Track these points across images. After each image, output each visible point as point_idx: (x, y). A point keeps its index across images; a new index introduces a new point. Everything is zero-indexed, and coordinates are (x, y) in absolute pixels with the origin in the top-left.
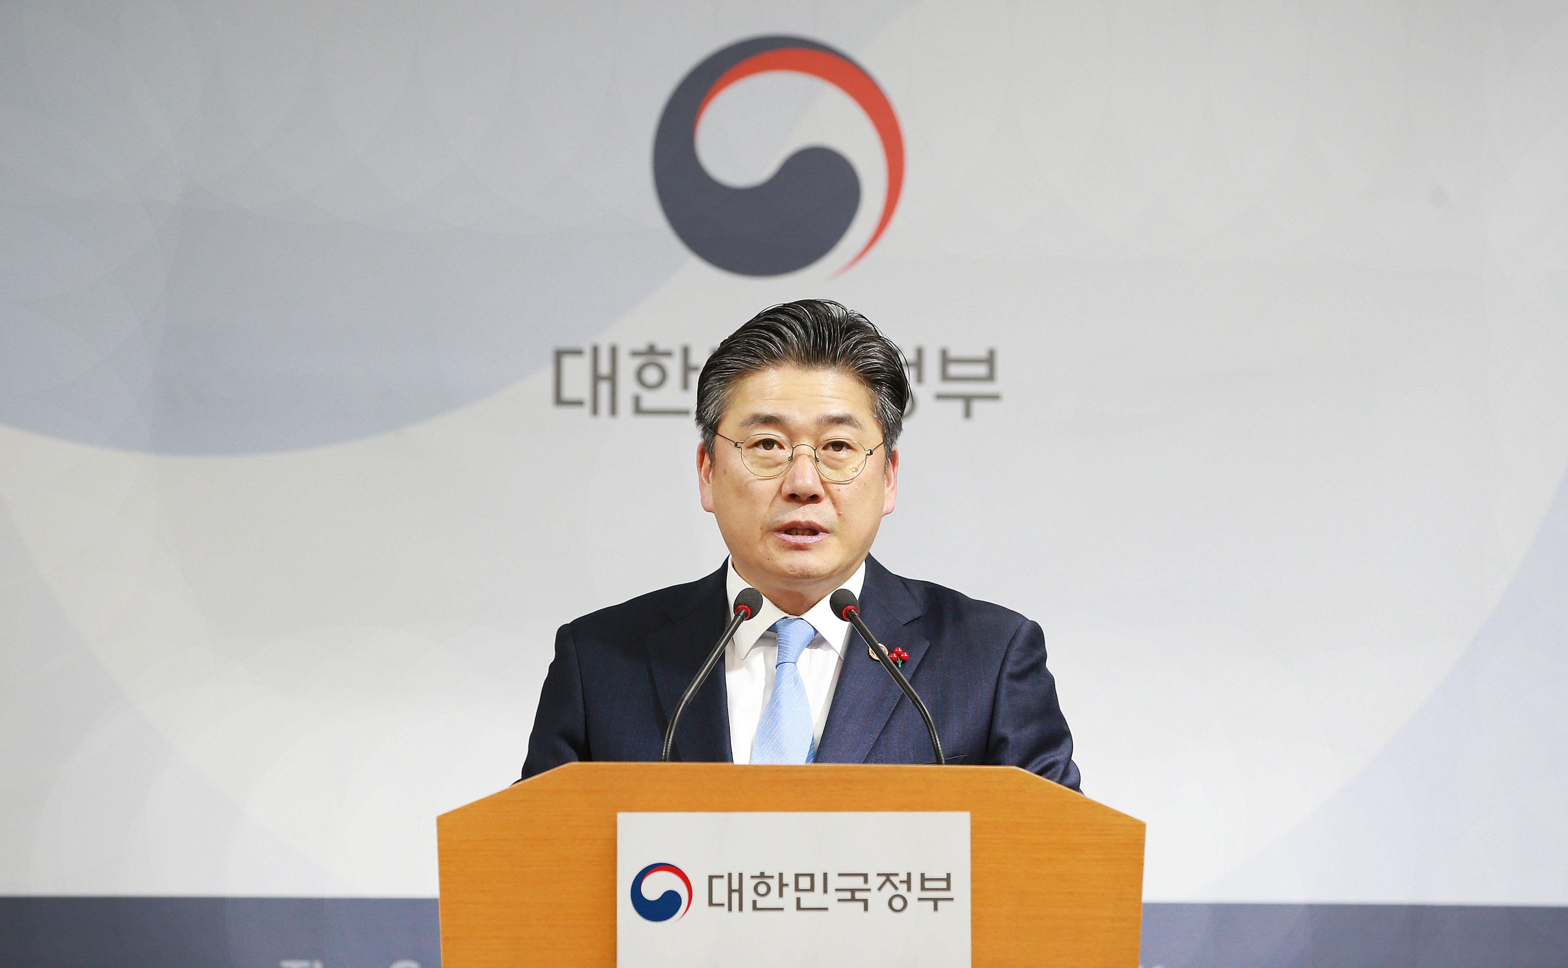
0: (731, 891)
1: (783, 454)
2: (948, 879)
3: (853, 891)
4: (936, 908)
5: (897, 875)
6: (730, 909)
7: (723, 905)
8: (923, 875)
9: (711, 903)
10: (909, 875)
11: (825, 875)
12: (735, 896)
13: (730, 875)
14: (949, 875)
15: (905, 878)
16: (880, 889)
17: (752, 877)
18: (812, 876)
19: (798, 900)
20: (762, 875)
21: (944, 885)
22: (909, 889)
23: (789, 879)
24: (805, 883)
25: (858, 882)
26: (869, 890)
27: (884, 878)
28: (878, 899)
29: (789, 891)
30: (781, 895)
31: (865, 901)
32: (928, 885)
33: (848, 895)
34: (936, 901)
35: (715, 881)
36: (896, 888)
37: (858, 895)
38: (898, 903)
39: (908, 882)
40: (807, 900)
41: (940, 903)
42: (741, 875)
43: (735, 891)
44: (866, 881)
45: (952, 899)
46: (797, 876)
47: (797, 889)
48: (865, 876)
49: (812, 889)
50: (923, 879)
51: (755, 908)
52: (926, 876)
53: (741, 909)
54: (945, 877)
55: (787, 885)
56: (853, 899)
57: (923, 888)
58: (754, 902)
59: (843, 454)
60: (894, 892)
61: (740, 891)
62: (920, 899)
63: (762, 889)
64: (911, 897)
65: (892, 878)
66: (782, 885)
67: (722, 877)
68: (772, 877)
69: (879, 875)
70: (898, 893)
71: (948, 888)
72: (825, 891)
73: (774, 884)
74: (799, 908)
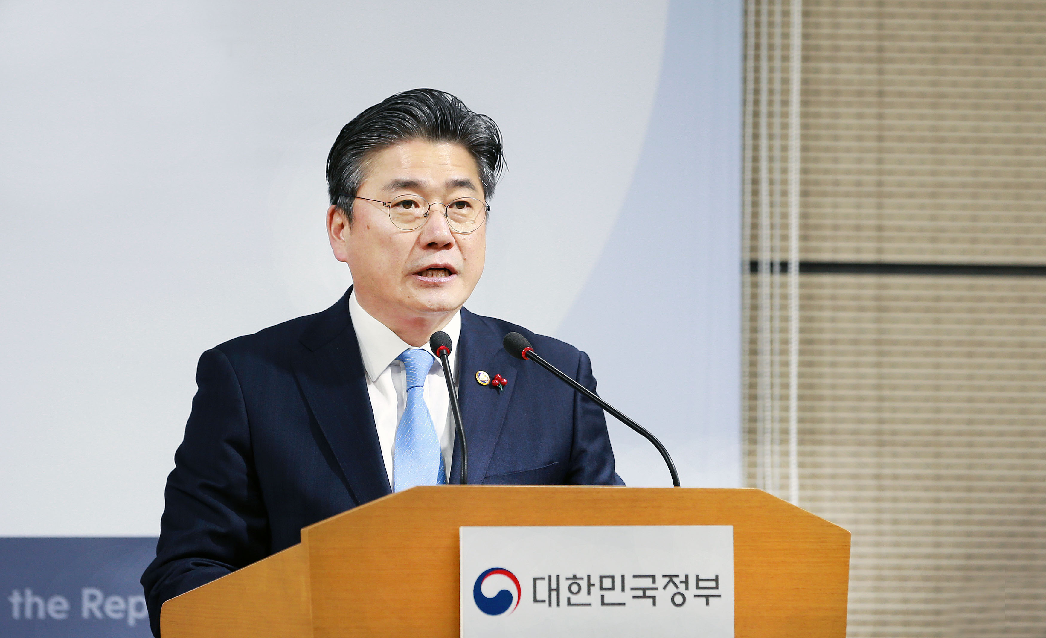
0: (550, 590)
1: (420, 211)
2: (716, 580)
3: (644, 590)
4: (707, 604)
5: (677, 576)
6: (550, 605)
7: (544, 601)
8: (697, 576)
9: (535, 600)
10: (687, 576)
11: (623, 577)
12: (554, 594)
13: (550, 577)
14: (717, 576)
15: (684, 579)
16: (665, 588)
17: (567, 579)
18: (613, 578)
19: (602, 597)
20: (575, 577)
21: (713, 584)
22: (687, 588)
23: (595, 580)
24: (607, 583)
25: (647, 583)
26: (656, 589)
27: (667, 579)
28: (664, 596)
29: (595, 590)
30: (589, 593)
31: (654, 598)
32: (701, 584)
33: (640, 593)
34: (707, 597)
35: (538, 582)
36: (677, 587)
37: (648, 593)
38: (678, 600)
39: (686, 582)
40: (610, 597)
41: (711, 599)
42: (558, 577)
43: (554, 590)
44: (654, 582)
45: (719, 596)
46: (601, 578)
47: (601, 588)
48: (654, 577)
49: (613, 588)
50: (698, 579)
51: (569, 604)
52: (700, 577)
53: (558, 604)
54: (714, 578)
55: (594, 585)
56: (644, 596)
57: (698, 587)
58: (569, 599)
59: (465, 211)
60: (675, 590)
61: (558, 590)
62: (695, 596)
63: (575, 588)
64: (689, 594)
65: (675, 579)
66: (590, 585)
67: (544, 578)
68: (582, 579)
69: (664, 576)
70: (679, 591)
71: (717, 587)
72: (623, 590)
73: (584, 584)
74: (603, 604)
